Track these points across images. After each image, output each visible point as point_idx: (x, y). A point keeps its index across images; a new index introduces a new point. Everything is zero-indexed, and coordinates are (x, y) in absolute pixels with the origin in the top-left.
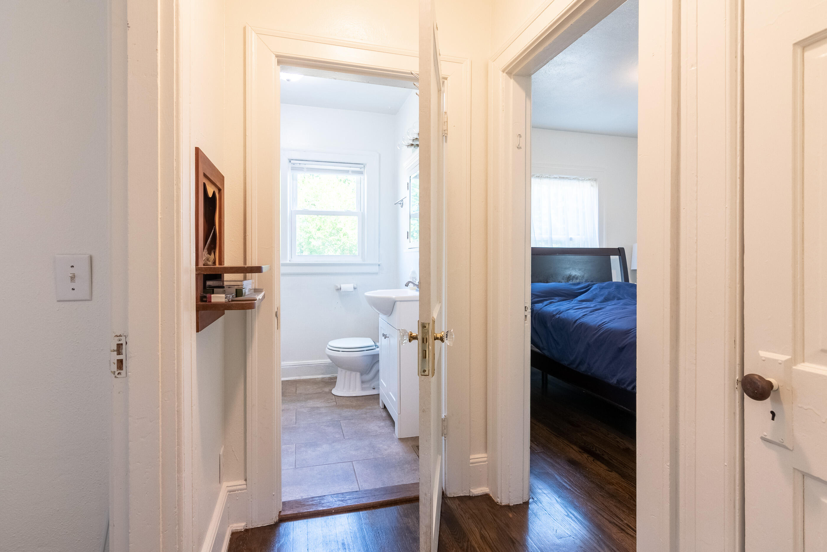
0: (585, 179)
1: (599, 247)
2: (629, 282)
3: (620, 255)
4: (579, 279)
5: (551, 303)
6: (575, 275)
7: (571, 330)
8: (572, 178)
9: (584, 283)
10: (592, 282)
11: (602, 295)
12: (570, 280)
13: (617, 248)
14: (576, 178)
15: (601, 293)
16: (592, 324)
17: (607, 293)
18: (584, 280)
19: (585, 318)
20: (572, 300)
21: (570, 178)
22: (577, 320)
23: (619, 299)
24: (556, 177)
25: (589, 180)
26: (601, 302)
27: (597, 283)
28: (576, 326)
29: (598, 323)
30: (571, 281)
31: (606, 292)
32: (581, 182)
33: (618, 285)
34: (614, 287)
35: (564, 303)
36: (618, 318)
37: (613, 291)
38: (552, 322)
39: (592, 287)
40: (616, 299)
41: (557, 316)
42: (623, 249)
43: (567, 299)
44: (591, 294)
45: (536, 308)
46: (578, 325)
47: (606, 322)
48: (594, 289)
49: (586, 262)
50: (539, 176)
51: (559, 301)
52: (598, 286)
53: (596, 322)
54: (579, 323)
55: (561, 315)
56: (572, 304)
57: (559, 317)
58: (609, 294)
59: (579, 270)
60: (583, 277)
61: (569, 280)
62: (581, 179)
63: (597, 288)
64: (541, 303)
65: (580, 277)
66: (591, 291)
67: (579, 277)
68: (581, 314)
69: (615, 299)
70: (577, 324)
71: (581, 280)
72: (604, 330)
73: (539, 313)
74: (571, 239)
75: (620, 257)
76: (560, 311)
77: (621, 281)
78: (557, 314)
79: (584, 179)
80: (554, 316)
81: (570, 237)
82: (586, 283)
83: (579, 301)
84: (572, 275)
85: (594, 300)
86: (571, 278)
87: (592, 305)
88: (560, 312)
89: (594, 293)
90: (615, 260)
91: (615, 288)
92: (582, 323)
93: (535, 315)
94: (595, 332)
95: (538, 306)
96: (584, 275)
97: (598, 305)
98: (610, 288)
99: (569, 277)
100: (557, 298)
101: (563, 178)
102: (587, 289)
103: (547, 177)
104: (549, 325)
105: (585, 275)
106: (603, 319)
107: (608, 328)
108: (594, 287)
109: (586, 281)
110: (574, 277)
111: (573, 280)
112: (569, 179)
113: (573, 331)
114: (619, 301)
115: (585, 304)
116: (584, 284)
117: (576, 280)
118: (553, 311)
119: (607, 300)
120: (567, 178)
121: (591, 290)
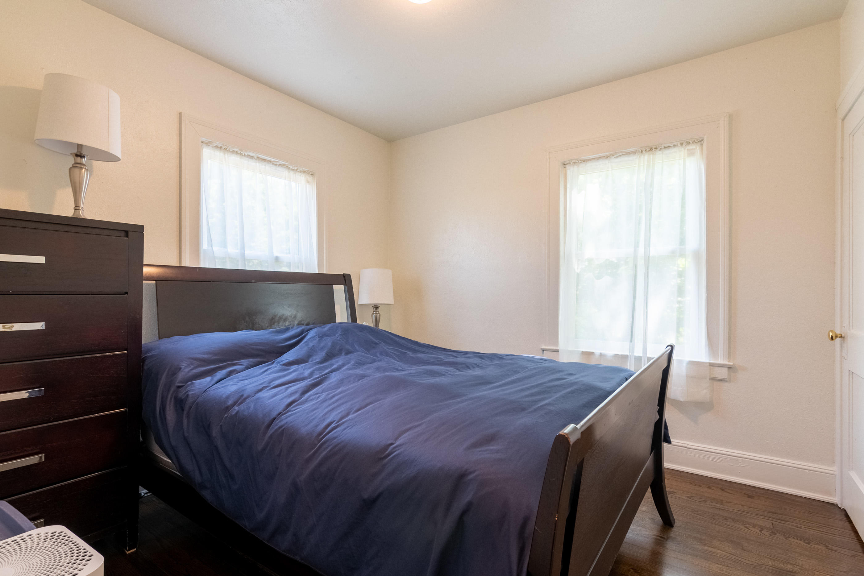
0: (297, 170)
1: (317, 273)
2: (357, 322)
3: (346, 285)
4: (288, 321)
5: (230, 374)
6: (283, 315)
7: (260, 448)
8: (278, 164)
9: (295, 327)
10: (307, 325)
11: (322, 349)
12: (274, 324)
13: (342, 274)
14: (284, 165)
15: (322, 344)
16: (304, 430)
17: (330, 344)
18: (296, 322)
19: (290, 413)
20: (273, 363)
21: (275, 163)
22: (275, 419)
23: (348, 353)
24: (252, 157)
25: (304, 172)
26: (321, 362)
27: (315, 327)
28: (271, 437)
29: (316, 426)
30: (276, 324)
31: (328, 342)
32: (292, 173)
33: (345, 329)
34: (340, 333)
35: (257, 370)
36: (355, 409)
37: (339, 340)
38: (221, 425)
39: (307, 334)
40: (343, 354)
41: (235, 409)
42: (349, 275)
43: (264, 360)
44: (306, 349)
45: (194, 390)
46: (276, 430)
47: (332, 426)
48: (310, 338)
49: (299, 294)
50: (221, 147)
51: (247, 368)
52: (316, 333)
53: (312, 425)
54: (277, 427)
55: (243, 407)
56: (270, 374)
57: (238, 412)
58: (334, 345)
59: (289, 307)
60: (295, 317)
61: (272, 323)
62: (291, 168)
63: (315, 336)
64: (209, 376)
65: (291, 317)
66: (306, 342)
67: (289, 317)
68: (285, 400)
69: (341, 354)
70: (273, 430)
71: (292, 323)
72: (328, 449)
73: (197, 404)
74: (277, 259)
75: (346, 287)
76: (242, 396)
77: (346, 321)
78: (235, 404)
79: (296, 168)
80: (228, 408)
81: (276, 254)
82: (298, 328)
83: (284, 365)
84: (278, 314)
85: (310, 360)
86: (277, 319)
87: (307, 373)
88: (241, 399)
89: (311, 345)
90: (339, 290)
91: (341, 335)
92: (283, 430)
93: (191, 407)
94: (310, 454)
95: (200, 384)
96: (296, 315)
97: (316, 370)
98: (335, 335)
99: (272, 319)
100: (245, 362)
101: (264, 160)
102: (299, 338)
103: (237, 152)
104: (215, 432)
105: (298, 314)
106: (326, 414)
107: (339, 444)
108: (311, 334)
109: (300, 324)
110: (280, 318)
111: (279, 323)
112: (273, 164)
113: (264, 449)
114: (349, 356)
115: (295, 372)
116: (295, 329)
117: (285, 323)
118: (228, 397)
119: (330, 356)
120: (270, 161)
121: (305, 340)
